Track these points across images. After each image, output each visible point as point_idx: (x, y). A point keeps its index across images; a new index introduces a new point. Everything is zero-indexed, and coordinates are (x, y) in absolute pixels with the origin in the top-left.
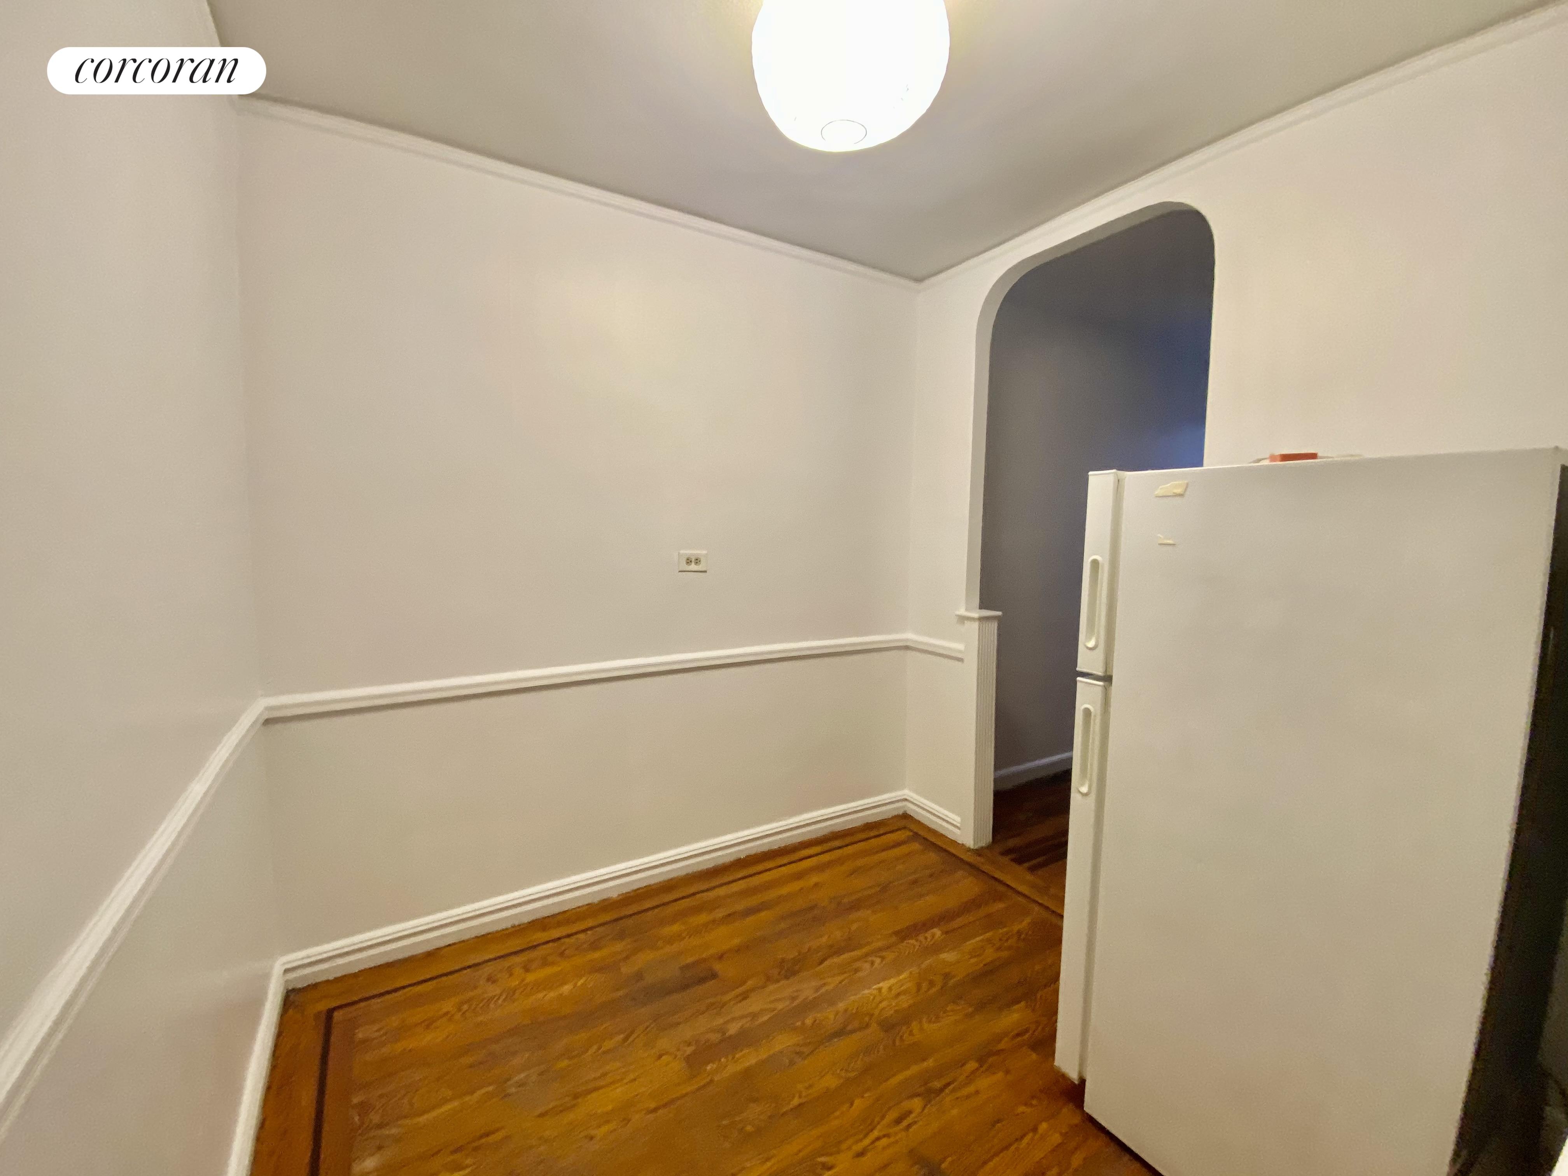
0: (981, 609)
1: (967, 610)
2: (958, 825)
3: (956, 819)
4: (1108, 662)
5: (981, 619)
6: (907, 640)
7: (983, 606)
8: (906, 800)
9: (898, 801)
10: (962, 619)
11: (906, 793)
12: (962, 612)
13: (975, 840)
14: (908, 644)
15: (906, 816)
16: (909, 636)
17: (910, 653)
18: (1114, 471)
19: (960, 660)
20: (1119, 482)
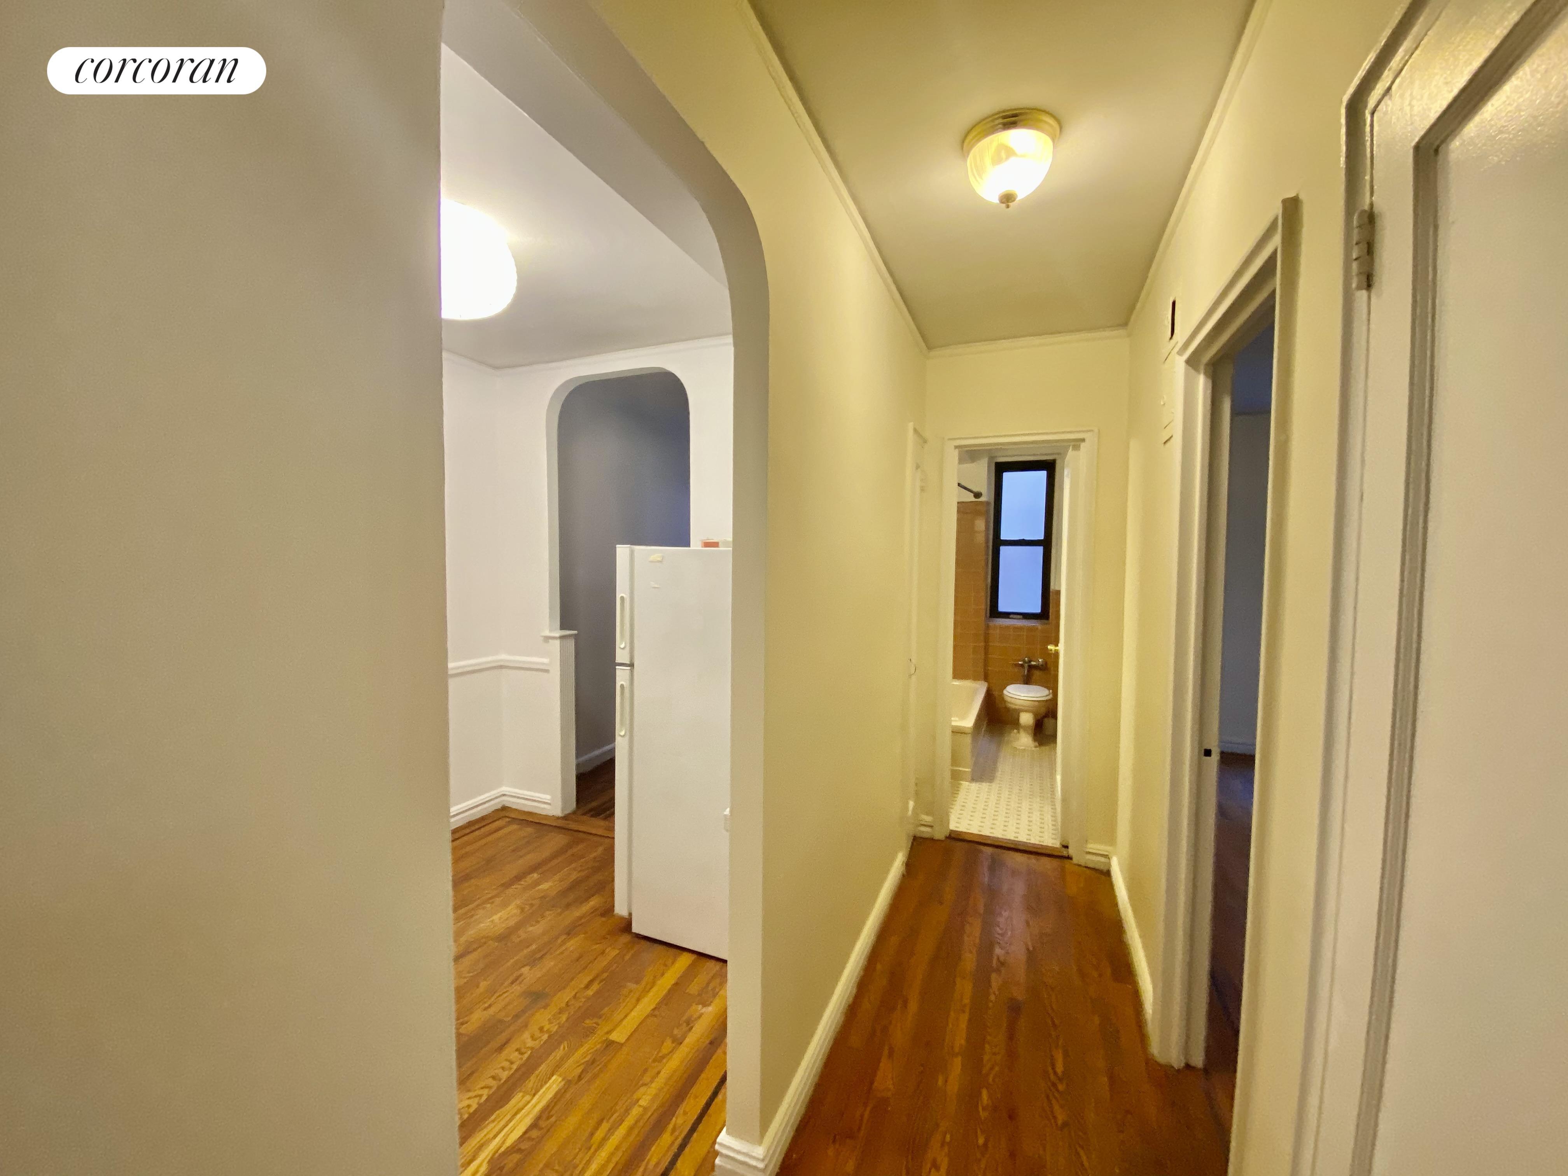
0: (562, 629)
1: (551, 631)
2: (549, 802)
3: (547, 797)
4: (632, 657)
5: (562, 638)
6: (501, 660)
7: (563, 627)
8: (504, 795)
9: (497, 798)
10: (547, 639)
11: (505, 789)
12: (547, 633)
13: (563, 810)
14: (502, 664)
15: (504, 808)
16: (503, 657)
17: (504, 671)
18: (629, 546)
19: (547, 671)
20: (632, 553)
